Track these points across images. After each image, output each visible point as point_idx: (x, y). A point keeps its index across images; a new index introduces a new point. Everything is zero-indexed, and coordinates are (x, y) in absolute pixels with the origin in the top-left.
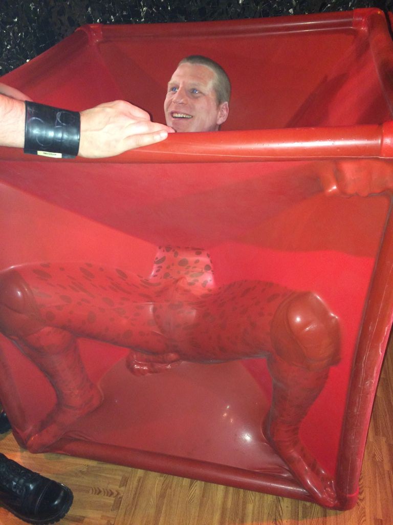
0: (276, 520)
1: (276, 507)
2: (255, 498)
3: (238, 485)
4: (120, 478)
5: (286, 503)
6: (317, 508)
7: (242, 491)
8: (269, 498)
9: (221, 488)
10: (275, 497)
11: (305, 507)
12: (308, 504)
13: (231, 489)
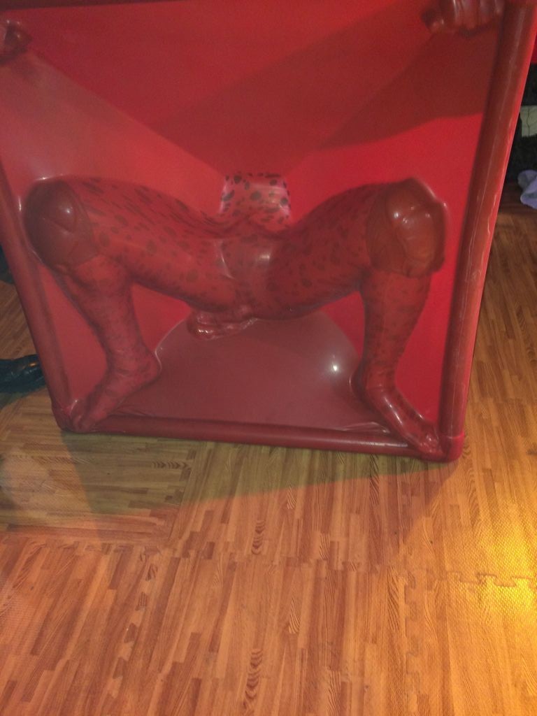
0: (371, 476)
1: (371, 466)
2: (346, 460)
3: (325, 448)
4: (186, 452)
5: (381, 461)
6: (417, 464)
7: (330, 453)
8: (362, 458)
9: (307, 452)
10: (368, 456)
11: (403, 464)
12: (407, 460)
13: (318, 453)
